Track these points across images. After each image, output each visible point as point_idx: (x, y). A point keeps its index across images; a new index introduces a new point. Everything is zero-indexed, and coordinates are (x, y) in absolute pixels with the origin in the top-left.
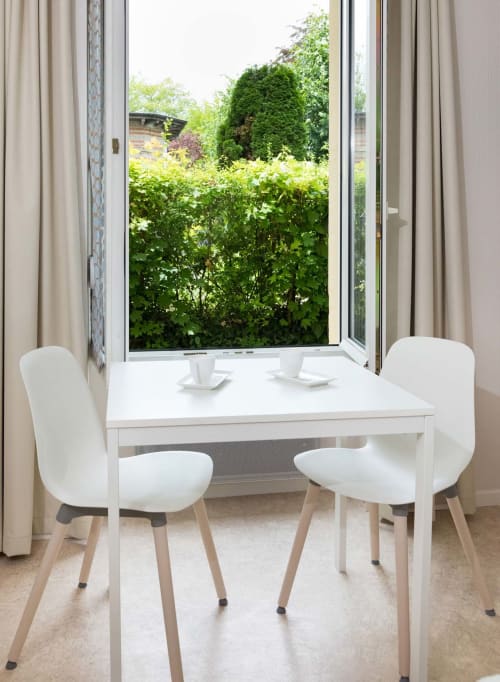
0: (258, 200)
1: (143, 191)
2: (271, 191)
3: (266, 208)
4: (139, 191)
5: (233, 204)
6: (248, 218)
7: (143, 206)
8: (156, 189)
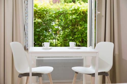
0: (72, 14)
1: (39, 11)
2: (76, 12)
3: (74, 17)
4: (38, 11)
5: (65, 15)
6: (69, 19)
7: (39, 16)
8: (43, 11)
